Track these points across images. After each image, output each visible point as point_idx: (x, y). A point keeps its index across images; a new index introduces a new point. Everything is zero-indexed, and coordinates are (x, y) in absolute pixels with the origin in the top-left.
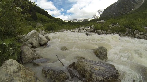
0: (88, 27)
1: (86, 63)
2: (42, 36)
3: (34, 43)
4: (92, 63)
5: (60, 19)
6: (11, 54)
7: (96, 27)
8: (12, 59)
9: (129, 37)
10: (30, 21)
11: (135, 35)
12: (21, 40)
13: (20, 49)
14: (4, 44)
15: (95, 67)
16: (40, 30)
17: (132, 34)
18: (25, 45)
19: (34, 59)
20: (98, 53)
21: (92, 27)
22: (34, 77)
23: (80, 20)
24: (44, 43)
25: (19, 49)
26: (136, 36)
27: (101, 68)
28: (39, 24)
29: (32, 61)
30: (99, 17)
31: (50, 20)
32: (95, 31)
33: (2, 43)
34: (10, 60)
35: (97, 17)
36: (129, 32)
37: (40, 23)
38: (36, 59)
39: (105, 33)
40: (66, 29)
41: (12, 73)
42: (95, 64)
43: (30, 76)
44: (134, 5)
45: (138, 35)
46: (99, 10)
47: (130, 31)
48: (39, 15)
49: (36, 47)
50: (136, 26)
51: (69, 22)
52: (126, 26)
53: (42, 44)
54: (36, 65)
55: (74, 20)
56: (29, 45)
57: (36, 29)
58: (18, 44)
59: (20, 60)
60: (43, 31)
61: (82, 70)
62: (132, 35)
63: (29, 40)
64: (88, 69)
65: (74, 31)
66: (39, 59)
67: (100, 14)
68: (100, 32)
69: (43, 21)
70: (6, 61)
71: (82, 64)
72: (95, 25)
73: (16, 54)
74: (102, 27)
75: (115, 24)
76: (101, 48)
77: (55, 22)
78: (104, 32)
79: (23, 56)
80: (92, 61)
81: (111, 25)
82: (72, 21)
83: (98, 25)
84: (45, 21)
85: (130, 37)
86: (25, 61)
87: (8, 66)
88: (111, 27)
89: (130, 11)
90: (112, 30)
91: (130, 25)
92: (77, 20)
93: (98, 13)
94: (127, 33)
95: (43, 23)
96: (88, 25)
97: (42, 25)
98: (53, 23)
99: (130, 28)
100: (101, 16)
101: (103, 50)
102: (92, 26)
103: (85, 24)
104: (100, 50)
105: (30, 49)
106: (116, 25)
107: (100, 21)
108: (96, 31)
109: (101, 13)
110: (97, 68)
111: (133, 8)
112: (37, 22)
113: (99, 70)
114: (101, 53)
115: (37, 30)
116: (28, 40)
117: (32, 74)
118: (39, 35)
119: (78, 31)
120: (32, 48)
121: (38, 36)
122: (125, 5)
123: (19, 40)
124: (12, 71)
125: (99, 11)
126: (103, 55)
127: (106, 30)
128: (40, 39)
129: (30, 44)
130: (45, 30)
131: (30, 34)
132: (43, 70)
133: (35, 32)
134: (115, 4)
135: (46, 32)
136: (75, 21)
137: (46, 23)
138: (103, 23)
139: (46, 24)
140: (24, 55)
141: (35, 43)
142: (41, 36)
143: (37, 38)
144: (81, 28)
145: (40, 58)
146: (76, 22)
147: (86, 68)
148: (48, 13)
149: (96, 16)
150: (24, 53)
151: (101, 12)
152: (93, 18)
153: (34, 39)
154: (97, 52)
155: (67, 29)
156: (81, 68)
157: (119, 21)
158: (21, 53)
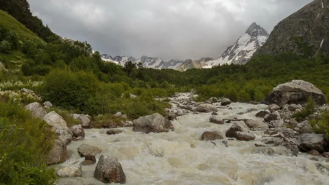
23: (169, 64)
31: (42, 47)
46: (254, 26)
67: (257, 43)
92: (158, 63)
93: (247, 37)
109: (262, 39)
136: (147, 65)
149: (240, 49)
151: (263, 33)
152: (224, 57)
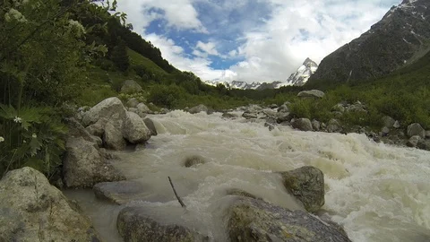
0: (273, 108)
1: (257, 211)
2: (136, 118)
3: (109, 133)
4: (277, 215)
5: (194, 77)
6: (34, 153)
7: (295, 109)
8: (33, 169)
9: (391, 143)
10: (107, 70)
11: (408, 137)
12: (72, 119)
13: (65, 144)
14: (18, 119)
15: (283, 227)
16: (132, 100)
17: (402, 134)
18: (82, 134)
19: (98, 179)
20: (296, 185)
21: (283, 108)
22: (88, 233)
23: (251, 86)
24: (137, 137)
25: (61, 143)
26: (411, 142)
27: (304, 231)
28: (132, 84)
29: (94, 184)
30: (306, 80)
31: (165, 76)
32: (292, 120)
33: (12, 117)
34: (27, 169)
35: (301, 79)
36: (391, 128)
37: (136, 79)
38: (105, 180)
39: (320, 128)
40: (208, 106)
41: (23, 210)
42: (284, 217)
43: (78, 229)
44: (408, 50)
45: (417, 137)
46: (308, 60)
47: (396, 125)
48: (135, 58)
49: (114, 145)
50: (413, 112)
51: (221, 87)
52: (385, 111)
53: (131, 141)
54: (103, 198)
55: (234, 82)
56: (92, 137)
57: (123, 95)
58: (60, 129)
59: (58, 175)
60: (142, 106)
61: (241, 233)
62: (402, 138)
63: (96, 125)
64: (263, 232)
65: (231, 116)
66: (115, 183)
67: (310, 72)
68: (305, 124)
69: (144, 76)
70: (12, 172)
71: (244, 214)
72: (292, 101)
73: (48, 158)
74: (313, 111)
75: (351, 103)
76: (306, 170)
77: (178, 84)
78: (317, 123)
79: (69, 165)
80: (277, 209)
81: (339, 105)
82: (228, 85)
83: (303, 104)
84: (151, 77)
85: (395, 142)
86: (71, 180)
87: (16, 187)
88: (339, 110)
89: (399, 67)
90: (341, 119)
91: (395, 109)
92: (243, 85)
93: (303, 68)
94: (385, 130)
95: (144, 81)
96: (274, 100)
97: (139, 88)
98: (173, 85)
99: (395, 117)
100: (313, 76)
101: (312, 176)
102: (284, 106)
103: (265, 97)
104: (302, 176)
105: (94, 150)
106: (354, 107)
107: (308, 92)
108: (295, 120)
109: (314, 69)
110: (290, 232)
111: (407, 58)
112: (126, 75)
113: (296, 238)
114: (305, 184)
115: (124, 100)
116: (92, 123)
117: (85, 223)
118: (127, 112)
119: (243, 115)
120: (101, 149)
121: (123, 116)
122: (385, 49)
123: (65, 118)
124: (25, 202)
125: (307, 63)
126: (310, 193)
127: (325, 120)
128: (128, 125)
129: (96, 134)
130: (147, 103)
131: (103, 106)
132: (121, 218)
133: (115, 103)
134: (354, 43)
135: (149, 107)
136: (236, 87)
137: (152, 82)
138: (316, 98)
139: (153, 86)
140: (72, 163)
141: (112, 134)
142: (132, 115)
143: (121, 122)
144: (253, 107)
145: (118, 180)
146: (240, 88)
147: (254, 226)
148: (160, 53)
149: (299, 75)
150: (74, 157)
151: (315, 65)
152: (289, 81)
153: (112, 122)
154: (293, 181)
155: (212, 108)
156: (241, 225)
157: (363, 93)
158: (65, 155)
